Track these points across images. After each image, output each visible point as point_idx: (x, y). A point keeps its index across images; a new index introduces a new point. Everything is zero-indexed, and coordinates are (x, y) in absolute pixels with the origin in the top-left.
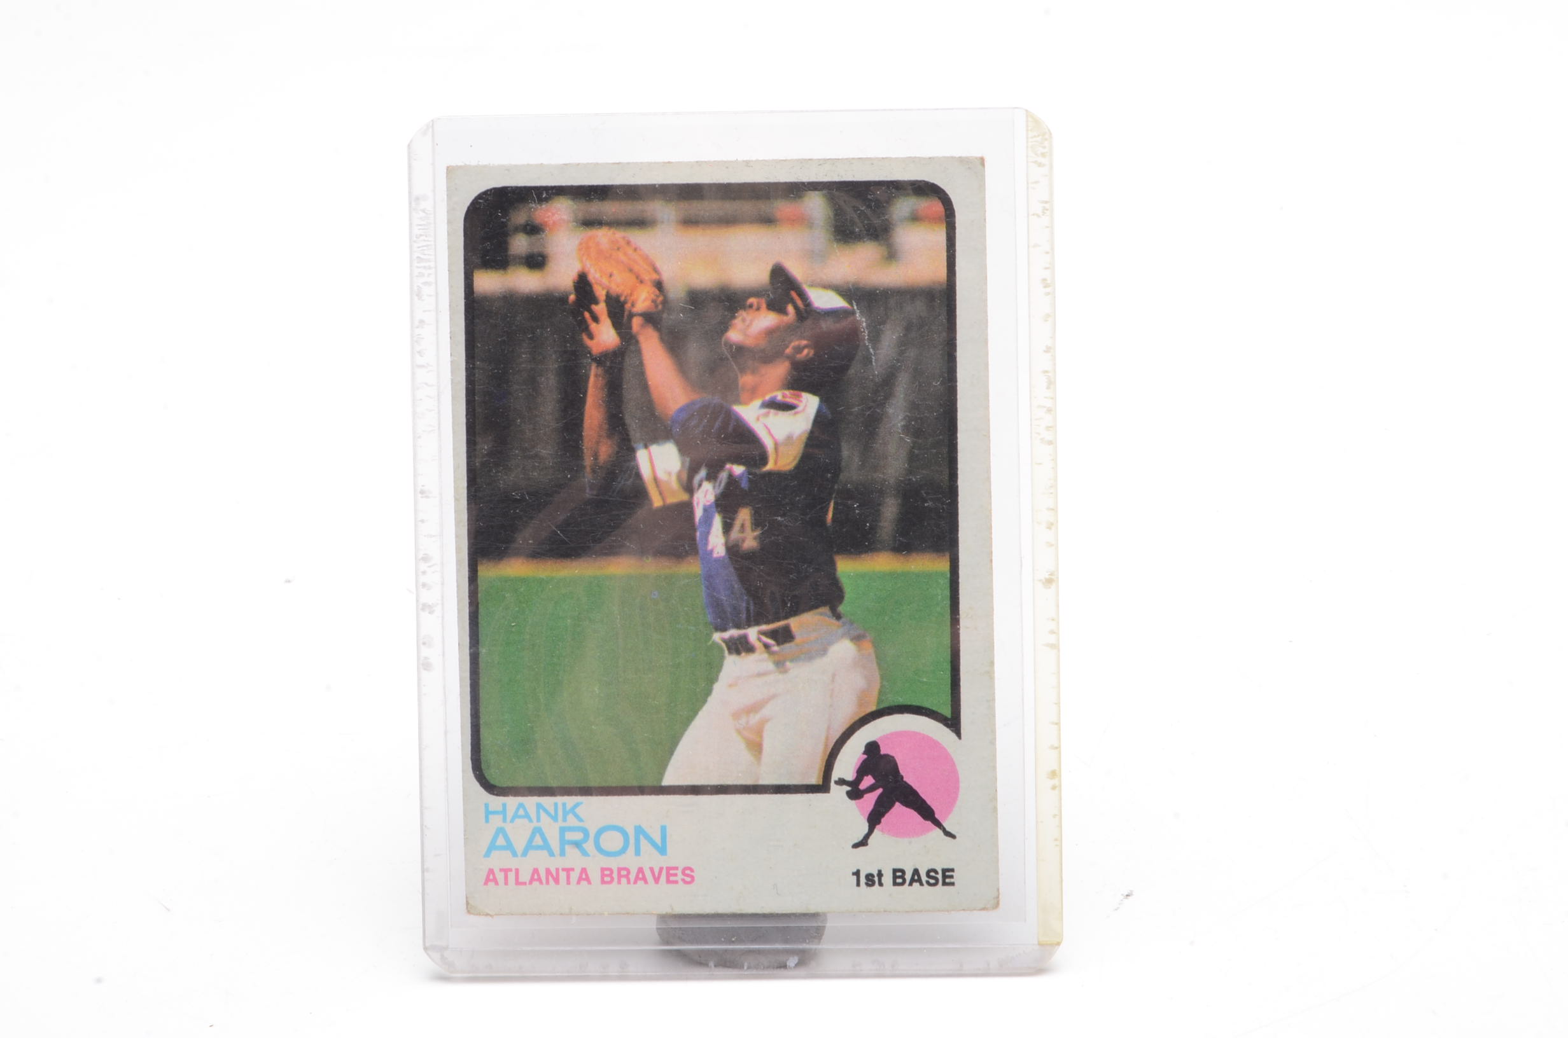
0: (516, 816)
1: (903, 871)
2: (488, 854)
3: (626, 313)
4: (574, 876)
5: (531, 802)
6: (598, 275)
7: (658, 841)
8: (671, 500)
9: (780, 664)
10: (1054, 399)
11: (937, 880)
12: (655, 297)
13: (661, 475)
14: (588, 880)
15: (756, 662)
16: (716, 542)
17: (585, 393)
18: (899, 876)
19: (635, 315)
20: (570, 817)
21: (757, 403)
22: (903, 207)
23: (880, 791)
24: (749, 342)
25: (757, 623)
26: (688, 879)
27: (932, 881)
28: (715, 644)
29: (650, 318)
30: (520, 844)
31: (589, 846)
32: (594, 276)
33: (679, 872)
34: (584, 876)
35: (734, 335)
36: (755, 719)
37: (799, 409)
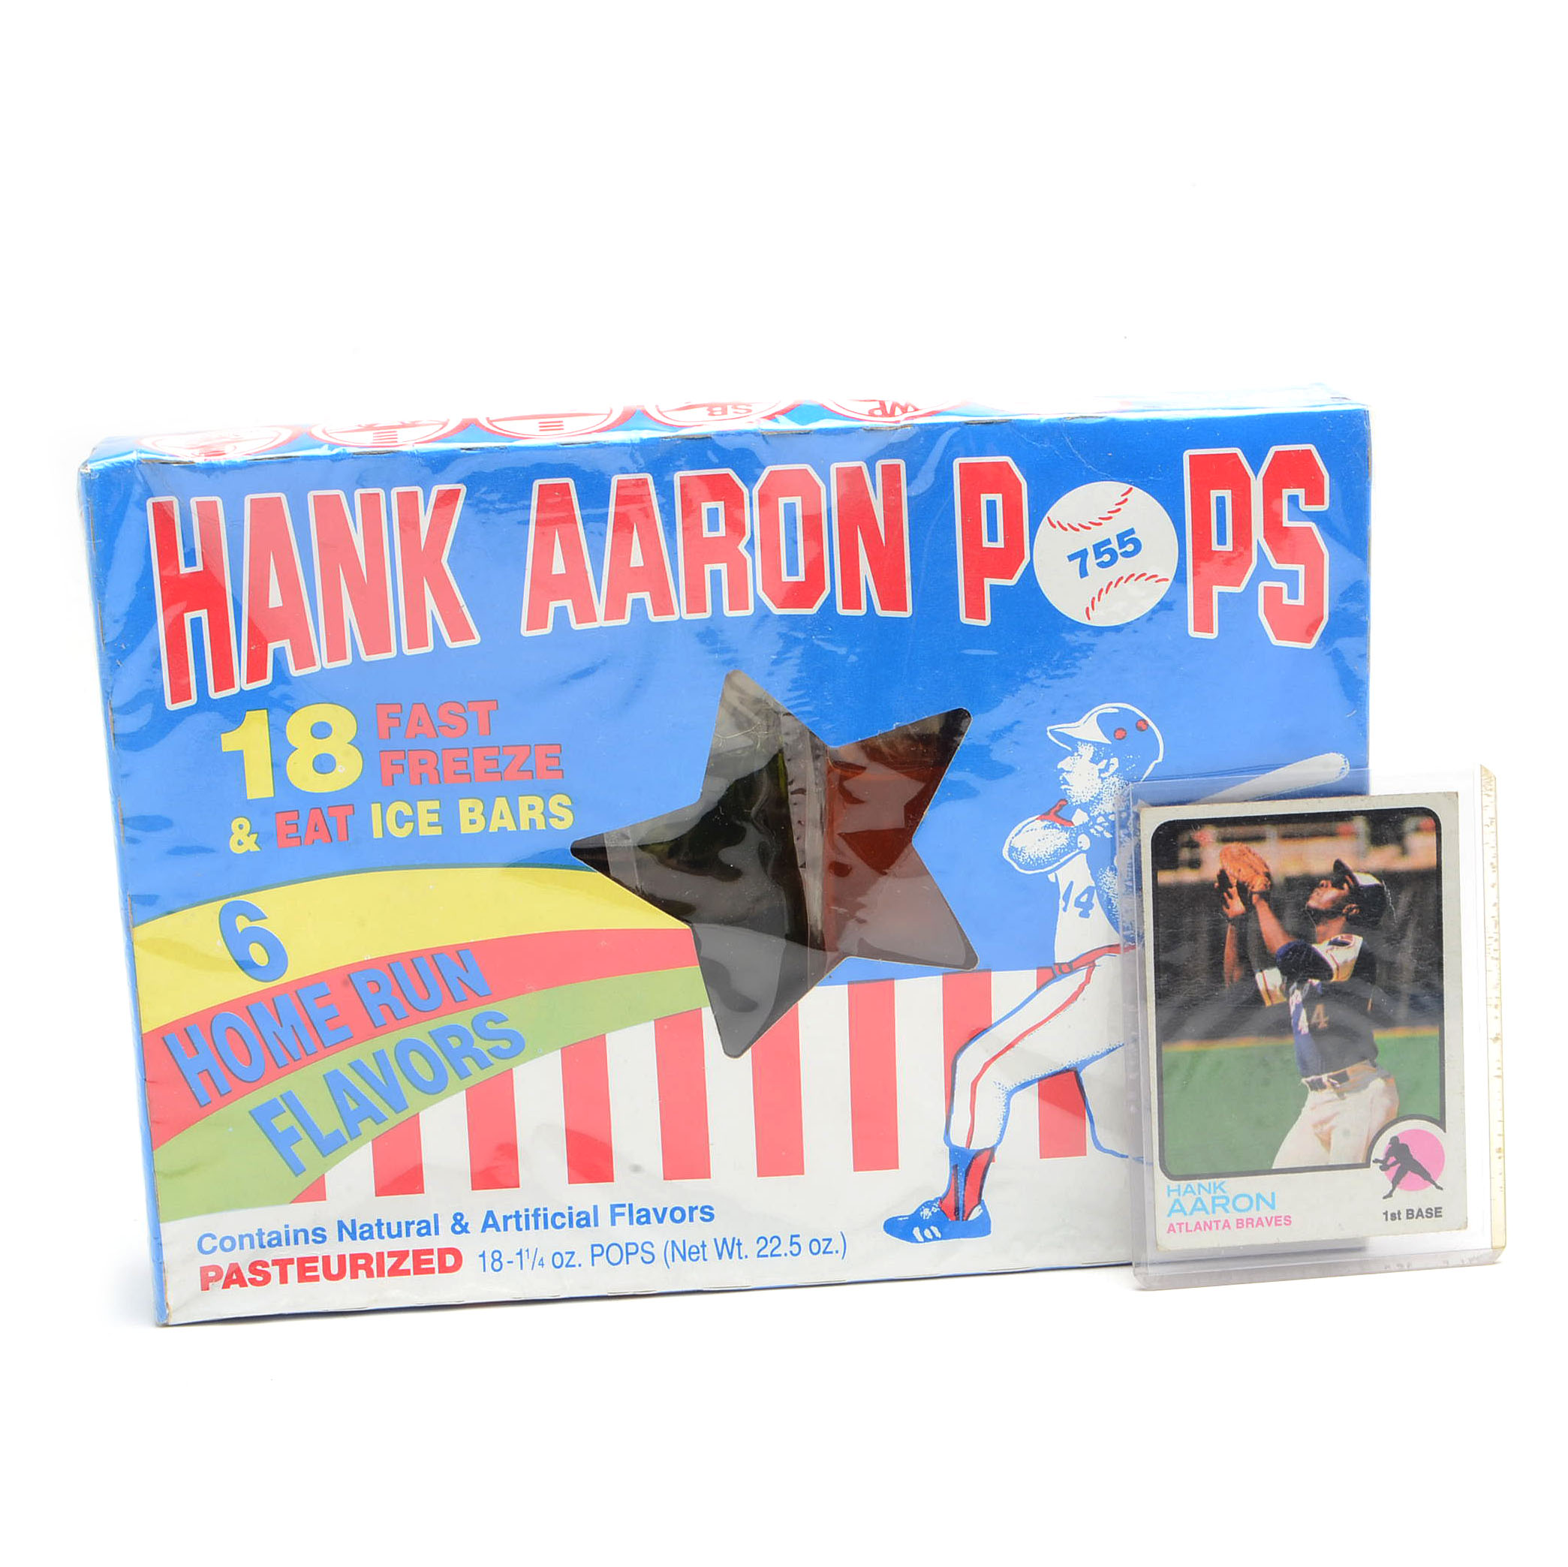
0: (1186, 1192)
1: (1412, 1211)
2: (1169, 1216)
3: (1249, 892)
4: (1221, 1225)
5: (1194, 1183)
6: (1232, 871)
7: (1270, 1202)
8: (1276, 1002)
9: (1341, 1095)
10: (1499, 933)
11: (1432, 1214)
12: (1265, 883)
13: (1270, 987)
14: (1229, 1226)
15: (1327, 1094)
16: (1303, 1025)
17: (1224, 943)
18: (1410, 1214)
19: (1255, 893)
20: (1218, 1190)
21: (1327, 942)
22: (1410, 823)
23: (1399, 1165)
24: (1322, 907)
25: (1327, 1072)
26: (1287, 1223)
27: (1429, 1215)
28: (1302, 1084)
29: (1264, 896)
30: (1188, 1208)
31: (1229, 1207)
32: (1230, 871)
33: (1282, 1219)
34: (1227, 1224)
35: (1312, 903)
36: (1326, 1127)
37: (1351, 945)
